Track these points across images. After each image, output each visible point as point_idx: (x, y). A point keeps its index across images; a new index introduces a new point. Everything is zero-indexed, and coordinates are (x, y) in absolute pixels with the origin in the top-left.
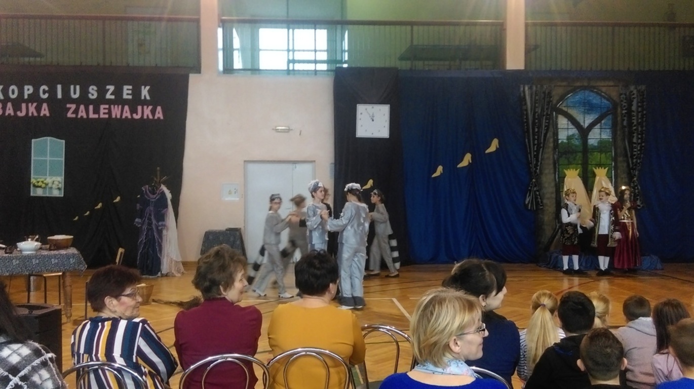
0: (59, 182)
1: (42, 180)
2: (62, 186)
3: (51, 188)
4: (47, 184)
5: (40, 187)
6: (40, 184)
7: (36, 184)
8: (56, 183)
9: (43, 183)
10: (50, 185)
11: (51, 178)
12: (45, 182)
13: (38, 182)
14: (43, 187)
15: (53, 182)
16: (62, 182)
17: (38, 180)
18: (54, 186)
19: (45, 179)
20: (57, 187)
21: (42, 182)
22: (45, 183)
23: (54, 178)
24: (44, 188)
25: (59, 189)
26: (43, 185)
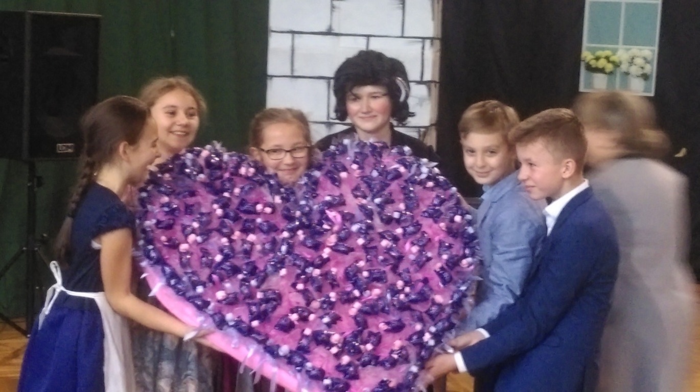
0: (645, 59)
1: (608, 53)
2: (652, 69)
3: (627, 74)
4: (617, 65)
5: (602, 71)
6: (602, 63)
7: (593, 63)
8: (639, 61)
9: (609, 61)
10: (624, 67)
11: (628, 50)
12: (613, 58)
13: (597, 59)
14: (608, 70)
15: (633, 59)
16: (653, 60)
17: (599, 53)
18: (634, 70)
19: (615, 51)
20: (640, 72)
21: (607, 58)
22: (613, 63)
23: (635, 50)
24: (611, 73)
25: (645, 77)
26: (609, 67)
